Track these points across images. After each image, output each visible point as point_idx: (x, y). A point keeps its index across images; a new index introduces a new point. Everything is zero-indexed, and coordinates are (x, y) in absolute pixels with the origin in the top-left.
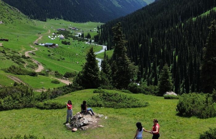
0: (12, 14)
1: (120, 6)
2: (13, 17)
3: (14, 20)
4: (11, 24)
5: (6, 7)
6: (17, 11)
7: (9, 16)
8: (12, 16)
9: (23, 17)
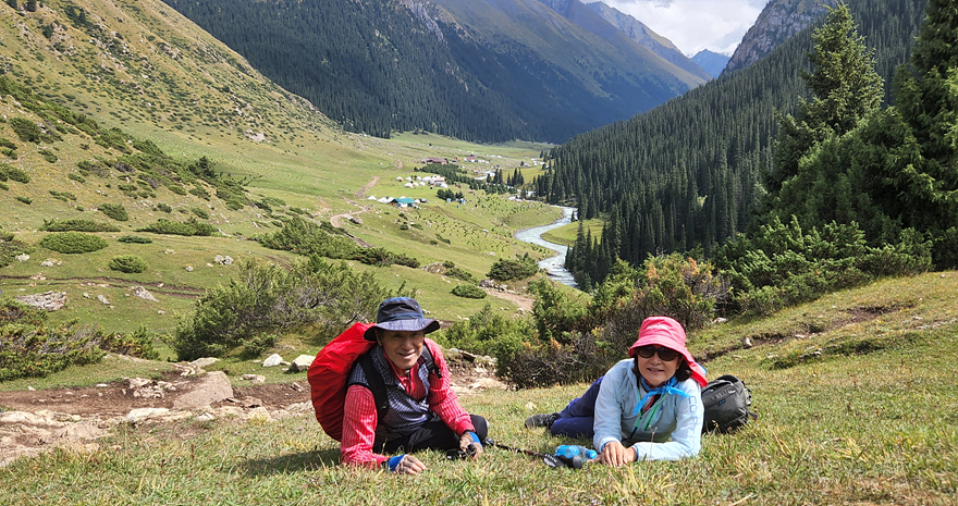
0: (293, 115)
1: (607, 95)
2: (295, 123)
3: (296, 132)
4: (288, 141)
5: (276, 95)
6: (308, 107)
7: (284, 119)
8: (293, 120)
9: (323, 123)
